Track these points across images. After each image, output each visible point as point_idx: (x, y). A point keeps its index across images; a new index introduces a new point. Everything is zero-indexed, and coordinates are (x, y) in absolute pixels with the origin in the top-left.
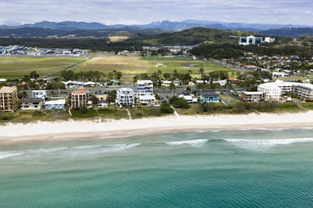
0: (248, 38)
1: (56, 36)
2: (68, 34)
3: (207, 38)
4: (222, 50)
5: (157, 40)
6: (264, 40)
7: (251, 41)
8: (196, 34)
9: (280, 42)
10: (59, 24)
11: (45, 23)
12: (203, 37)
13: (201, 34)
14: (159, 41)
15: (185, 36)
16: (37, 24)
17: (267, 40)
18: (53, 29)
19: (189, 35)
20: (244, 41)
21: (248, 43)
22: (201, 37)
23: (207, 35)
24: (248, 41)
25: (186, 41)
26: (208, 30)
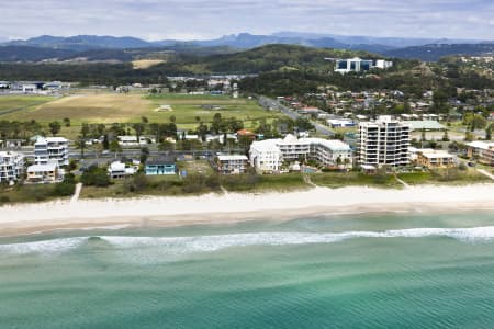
0: (349, 61)
1: (55, 61)
2: (76, 56)
3: (286, 62)
4: (288, 81)
5: (205, 65)
6: (374, 64)
7: (353, 66)
8: (269, 55)
9: (399, 67)
10: (68, 40)
11: (45, 38)
12: (280, 60)
13: (276, 55)
14: (208, 68)
15: (251, 58)
16: (32, 40)
17: (380, 64)
18: (56, 48)
19: (259, 57)
20: (343, 65)
21: (348, 70)
22: (276, 59)
23: (287, 56)
24: (349, 66)
25: (252, 66)
26: (289, 49)
